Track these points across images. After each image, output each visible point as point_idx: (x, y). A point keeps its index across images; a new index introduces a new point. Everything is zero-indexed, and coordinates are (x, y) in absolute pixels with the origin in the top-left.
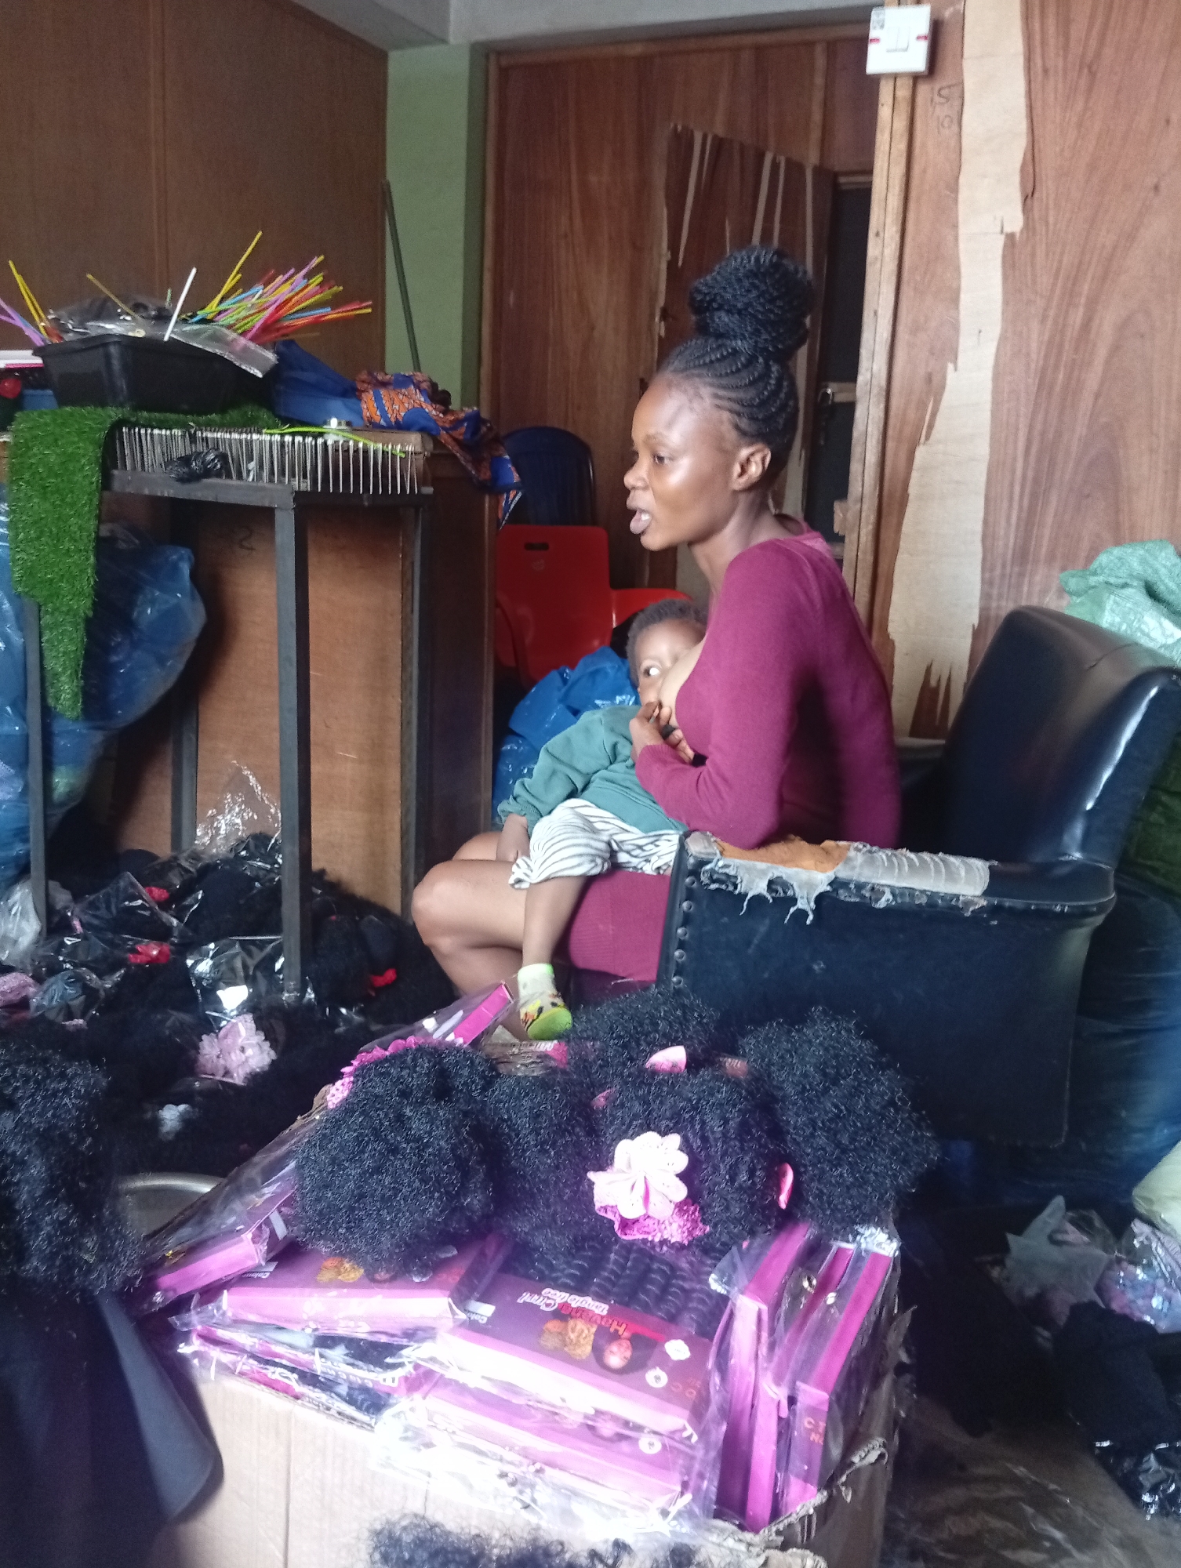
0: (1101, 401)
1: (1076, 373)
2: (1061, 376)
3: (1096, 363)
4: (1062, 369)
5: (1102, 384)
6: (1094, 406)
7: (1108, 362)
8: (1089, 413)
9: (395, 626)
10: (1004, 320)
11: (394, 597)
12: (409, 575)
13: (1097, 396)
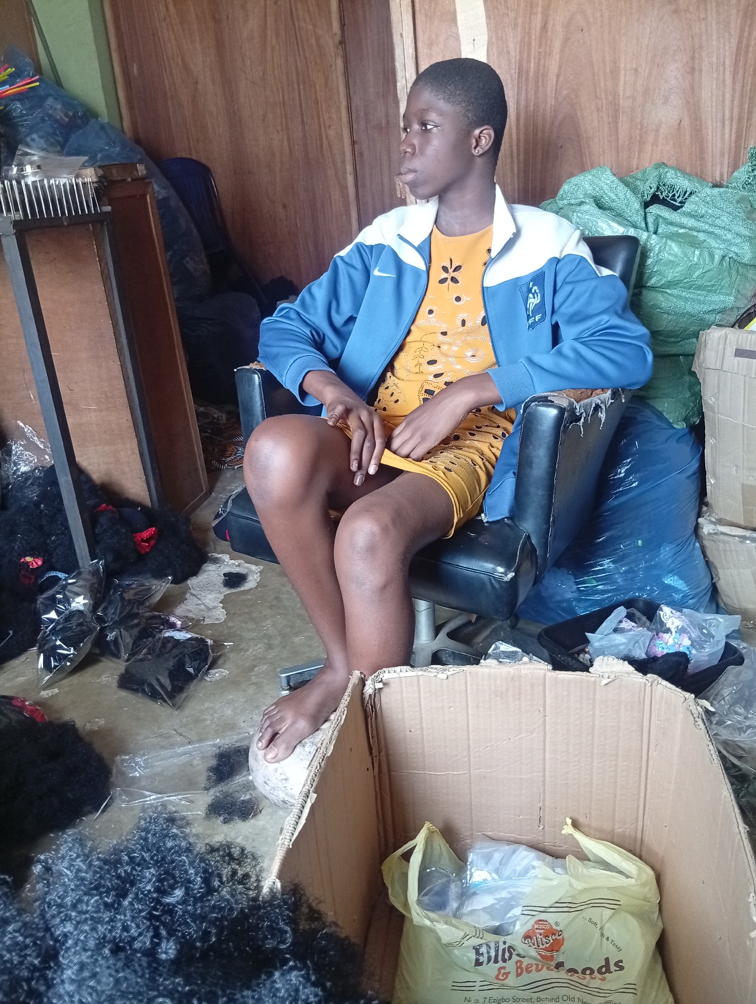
0: (561, 79)
1: (542, 62)
2: (532, 65)
3: (554, 52)
4: (533, 60)
5: (560, 67)
6: (557, 82)
7: (562, 51)
8: (554, 89)
9: (104, 310)
10: (489, 30)
11: (99, 289)
12: (106, 272)
13: (558, 76)
